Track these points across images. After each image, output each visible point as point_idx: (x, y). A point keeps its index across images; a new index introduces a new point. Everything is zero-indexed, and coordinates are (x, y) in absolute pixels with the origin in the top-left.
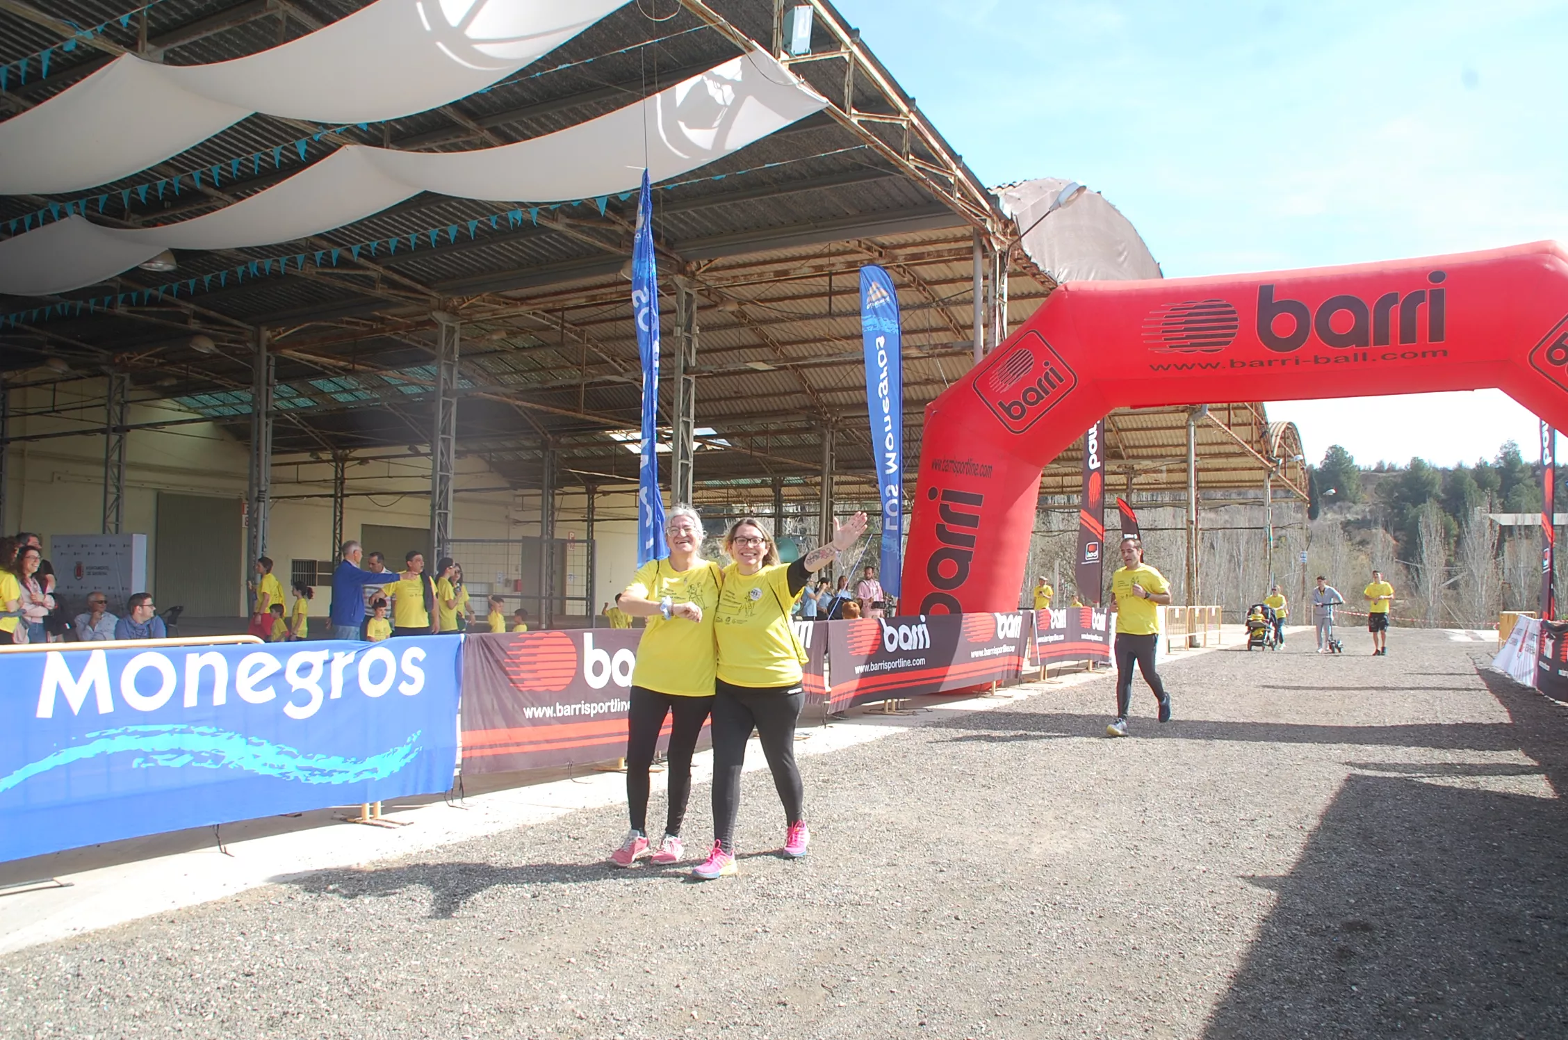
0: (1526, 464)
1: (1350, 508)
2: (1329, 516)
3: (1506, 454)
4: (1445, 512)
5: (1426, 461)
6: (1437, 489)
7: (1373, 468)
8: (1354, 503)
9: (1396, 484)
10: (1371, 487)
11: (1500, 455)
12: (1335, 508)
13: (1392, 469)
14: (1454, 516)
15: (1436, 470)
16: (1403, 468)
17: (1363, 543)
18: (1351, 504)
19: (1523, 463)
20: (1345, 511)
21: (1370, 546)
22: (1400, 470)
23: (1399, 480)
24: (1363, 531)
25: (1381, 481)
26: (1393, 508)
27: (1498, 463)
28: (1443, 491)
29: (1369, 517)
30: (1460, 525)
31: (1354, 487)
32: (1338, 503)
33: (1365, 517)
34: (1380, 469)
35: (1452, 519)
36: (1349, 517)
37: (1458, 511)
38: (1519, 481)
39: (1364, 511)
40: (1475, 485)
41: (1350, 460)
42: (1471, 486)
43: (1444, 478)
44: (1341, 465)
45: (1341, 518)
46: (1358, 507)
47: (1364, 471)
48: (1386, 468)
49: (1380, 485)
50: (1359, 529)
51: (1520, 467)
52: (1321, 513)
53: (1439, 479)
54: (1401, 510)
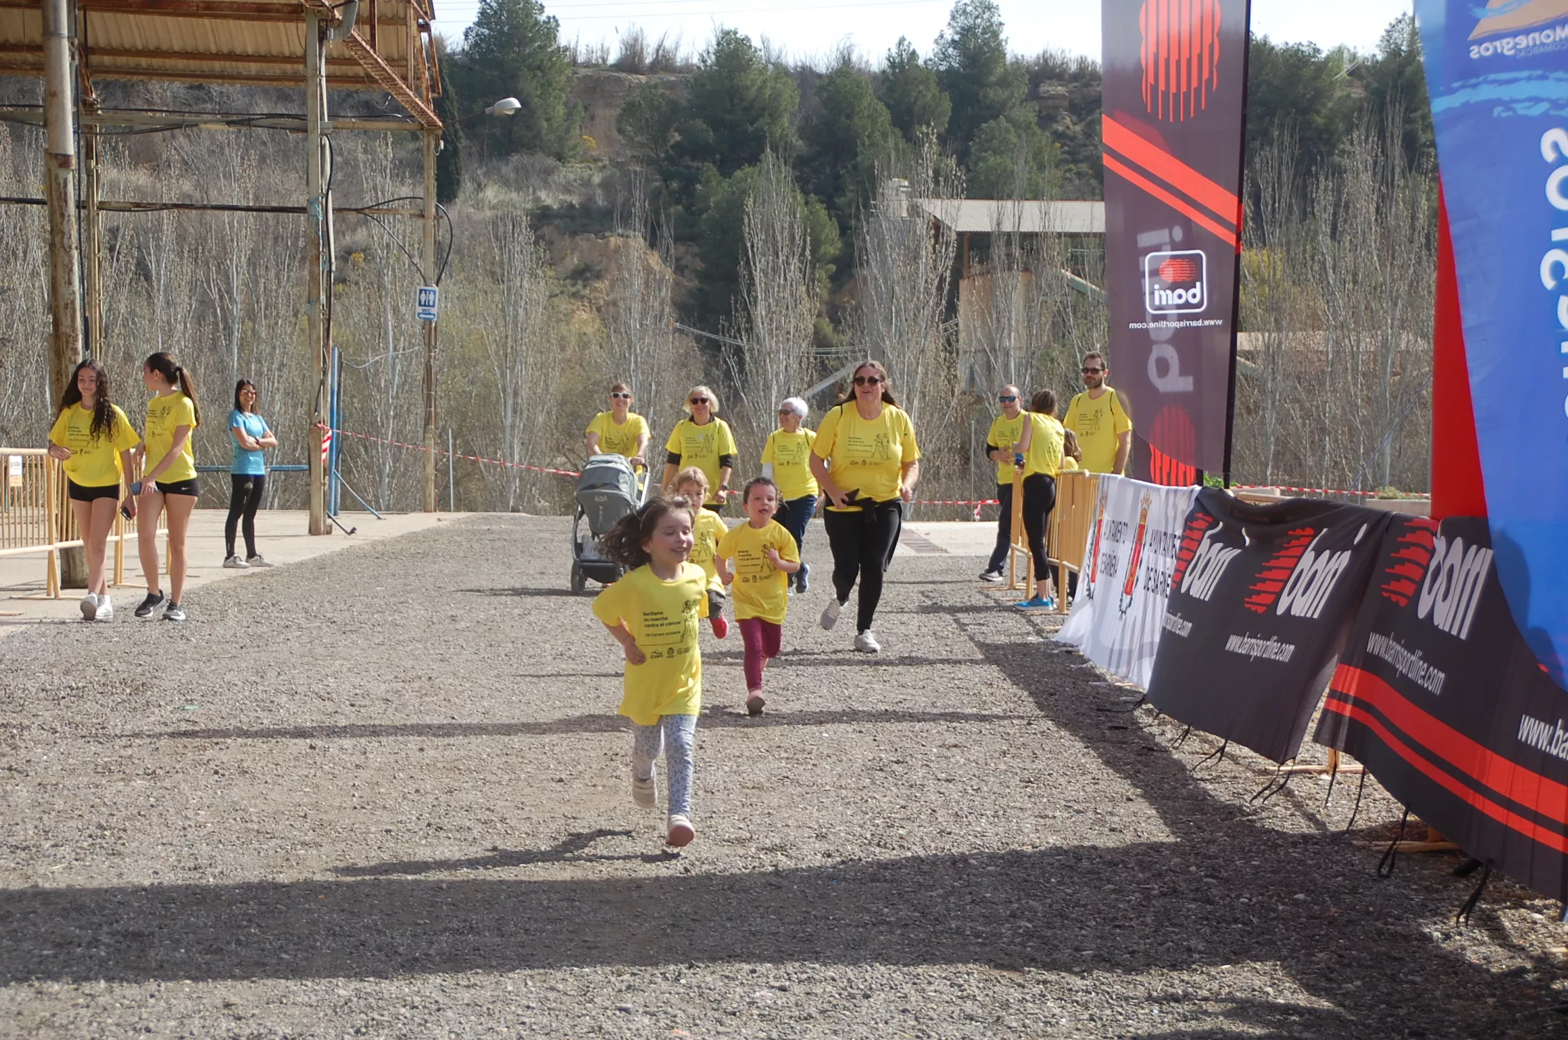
0: (1017, 63)
1: (548, 172)
2: (491, 193)
3: (967, 32)
4: (805, 192)
5: (756, 43)
6: (787, 126)
7: (612, 59)
8: (560, 157)
9: (674, 107)
10: (607, 114)
11: (949, 35)
12: (508, 170)
13: (664, 63)
14: (831, 206)
15: (781, 71)
16: (695, 60)
17: (583, 274)
18: (551, 161)
19: (1009, 58)
20: (535, 180)
21: (602, 285)
22: (688, 68)
23: (684, 97)
24: (582, 242)
25: (636, 96)
26: (667, 177)
27: (946, 57)
28: (802, 133)
29: (601, 201)
30: (844, 230)
31: (561, 110)
32: (515, 158)
33: (591, 199)
34: (631, 61)
35: (823, 213)
36: (548, 198)
37: (840, 190)
38: (995, 111)
39: (586, 183)
40: (885, 116)
41: (550, 29)
42: (874, 121)
43: (803, 96)
44: (524, 41)
45: (520, 201)
46: (571, 172)
47: (587, 65)
48: (648, 60)
49: (631, 109)
50: (574, 234)
51: (999, 70)
52: (468, 186)
53: (790, 98)
54: (689, 181)
